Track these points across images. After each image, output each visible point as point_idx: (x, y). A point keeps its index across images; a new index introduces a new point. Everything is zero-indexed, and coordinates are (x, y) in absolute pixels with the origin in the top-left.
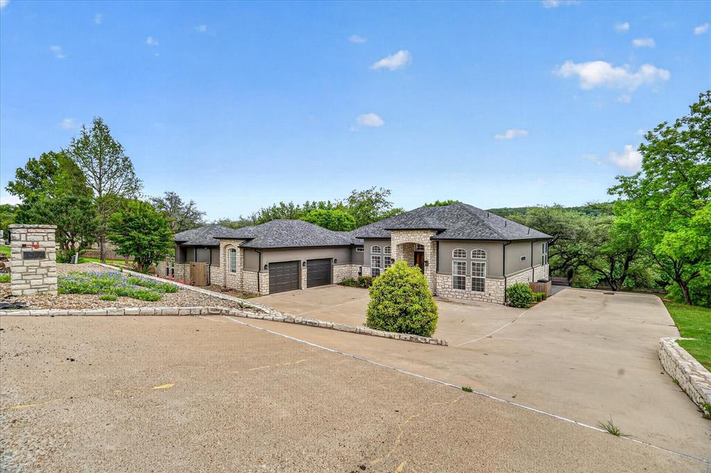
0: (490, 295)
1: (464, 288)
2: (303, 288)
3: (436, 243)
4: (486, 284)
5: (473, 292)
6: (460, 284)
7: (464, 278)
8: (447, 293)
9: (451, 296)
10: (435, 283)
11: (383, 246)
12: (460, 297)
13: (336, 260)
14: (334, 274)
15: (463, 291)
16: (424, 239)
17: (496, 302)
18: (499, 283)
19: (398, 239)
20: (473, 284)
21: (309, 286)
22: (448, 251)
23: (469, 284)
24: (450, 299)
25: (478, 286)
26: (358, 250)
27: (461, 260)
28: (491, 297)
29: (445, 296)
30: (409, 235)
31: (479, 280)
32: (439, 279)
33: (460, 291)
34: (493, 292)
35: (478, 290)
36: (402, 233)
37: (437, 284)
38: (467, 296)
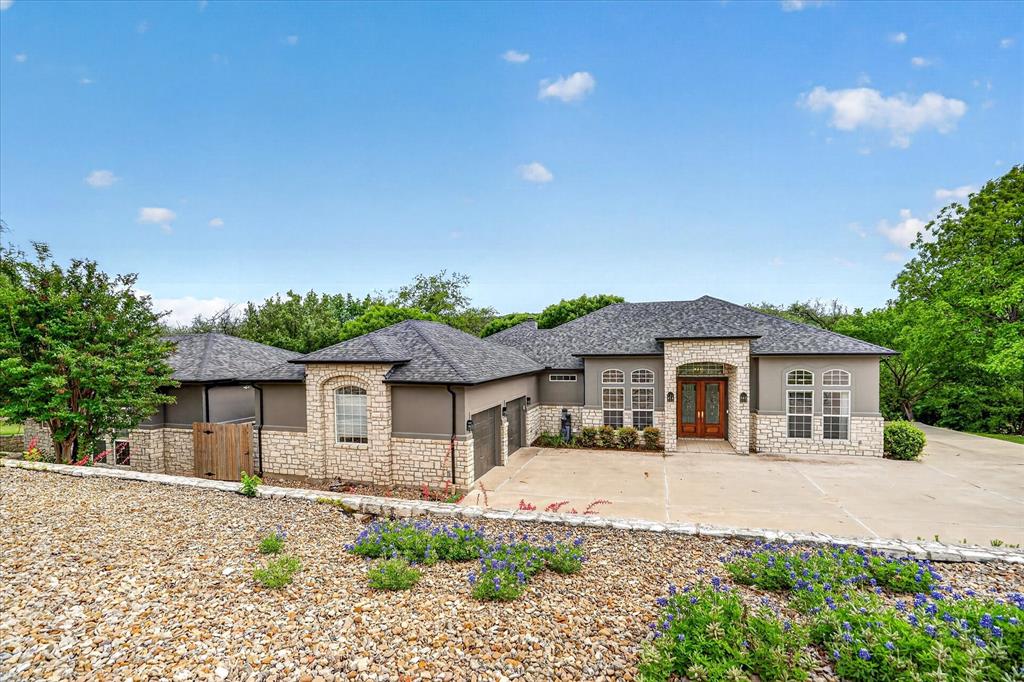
0: (860, 443)
1: (808, 435)
2: (505, 463)
3: (755, 362)
4: (854, 427)
5: (829, 441)
6: (799, 428)
7: (808, 419)
8: (778, 445)
9: (788, 450)
10: (753, 427)
11: (628, 369)
12: (805, 451)
13: (528, 399)
14: (528, 427)
15: (809, 440)
16: (736, 356)
17: (872, 454)
18: (877, 423)
19: (677, 357)
20: (826, 428)
22: (775, 378)
23: (817, 426)
24: (788, 456)
25: (835, 429)
26: (553, 378)
27: (803, 388)
28: (862, 447)
29: (775, 451)
30: (703, 348)
31: (836, 420)
32: (763, 422)
33: (803, 440)
34: (866, 438)
35: (836, 436)
36: (690, 345)
37: (758, 432)
38: (816, 448)
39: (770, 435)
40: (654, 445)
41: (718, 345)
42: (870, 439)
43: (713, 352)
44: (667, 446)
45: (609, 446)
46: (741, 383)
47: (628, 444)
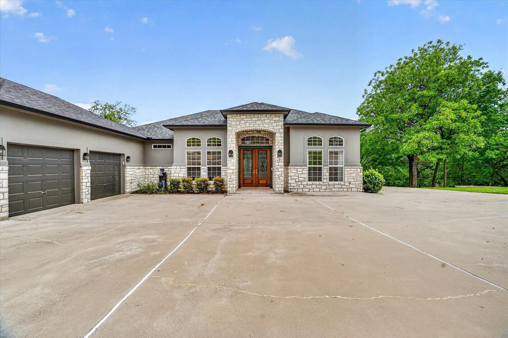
0: (350, 183)
1: (320, 179)
2: (85, 201)
3: (287, 129)
4: (346, 173)
5: (332, 183)
6: (315, 174)
7: (320, 169)
8: (302, 186)
9: (308, 190)
10: (286, 176)
11: (204, 137)
12: (318, 190)
13: (128, 157)
14: (128, 179)
15: (321, 183)
16: (275, 125)
17: (356, 190)
18: (359, 170)
19: (236, 125)
20: (330, 174)
21: (94, 196)
22: (300, 141)
23: (325, 173)
24: (308, 193)
25: (335, 175)
26: (155, 147)
27: (316, 149)
28: (351, 186)
29: (300, 190)
30: (253, 119)
31: (336, 169)
32: (292, 171)
33: (317, 183)
34: (353, 180)
35: (336, 180)
36: (244, 117)
37: (290, 178)
38: (325, 187)
39: (297, 180)
40: (221, 189)
41: (263, 117)
42: (356, 180)
43: (260, 122)
44: (229, 189)
45: (189, 191)
46: (279, 144)
47: (203, 189)
